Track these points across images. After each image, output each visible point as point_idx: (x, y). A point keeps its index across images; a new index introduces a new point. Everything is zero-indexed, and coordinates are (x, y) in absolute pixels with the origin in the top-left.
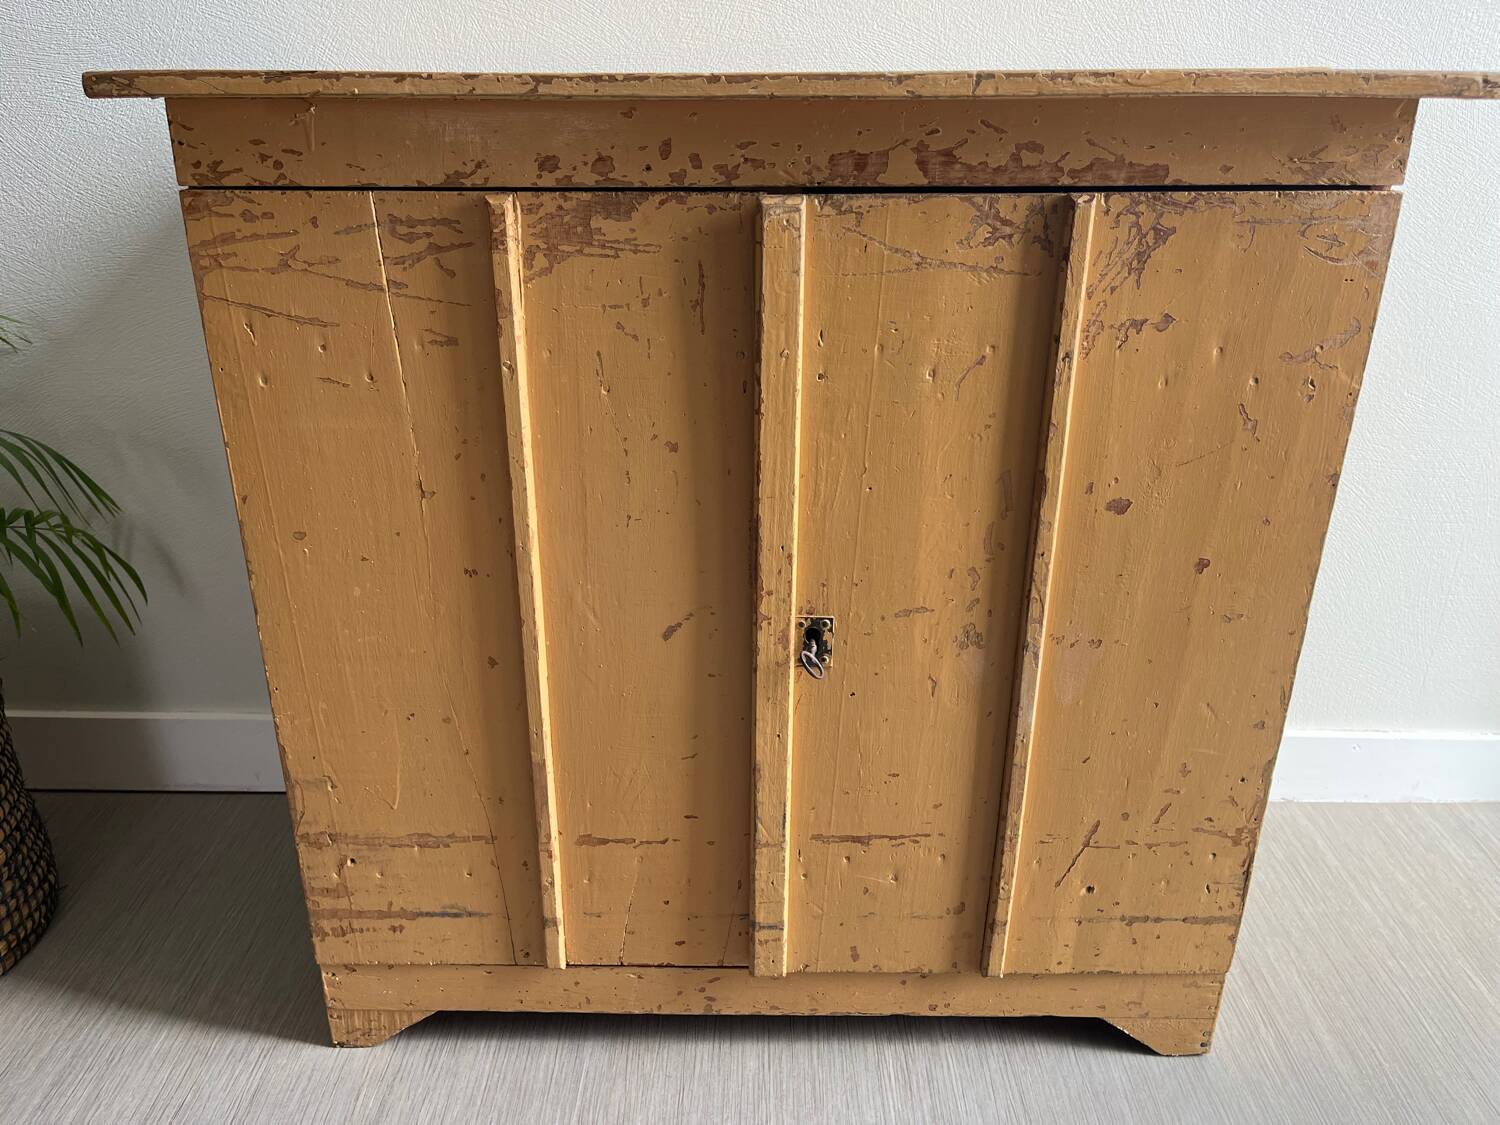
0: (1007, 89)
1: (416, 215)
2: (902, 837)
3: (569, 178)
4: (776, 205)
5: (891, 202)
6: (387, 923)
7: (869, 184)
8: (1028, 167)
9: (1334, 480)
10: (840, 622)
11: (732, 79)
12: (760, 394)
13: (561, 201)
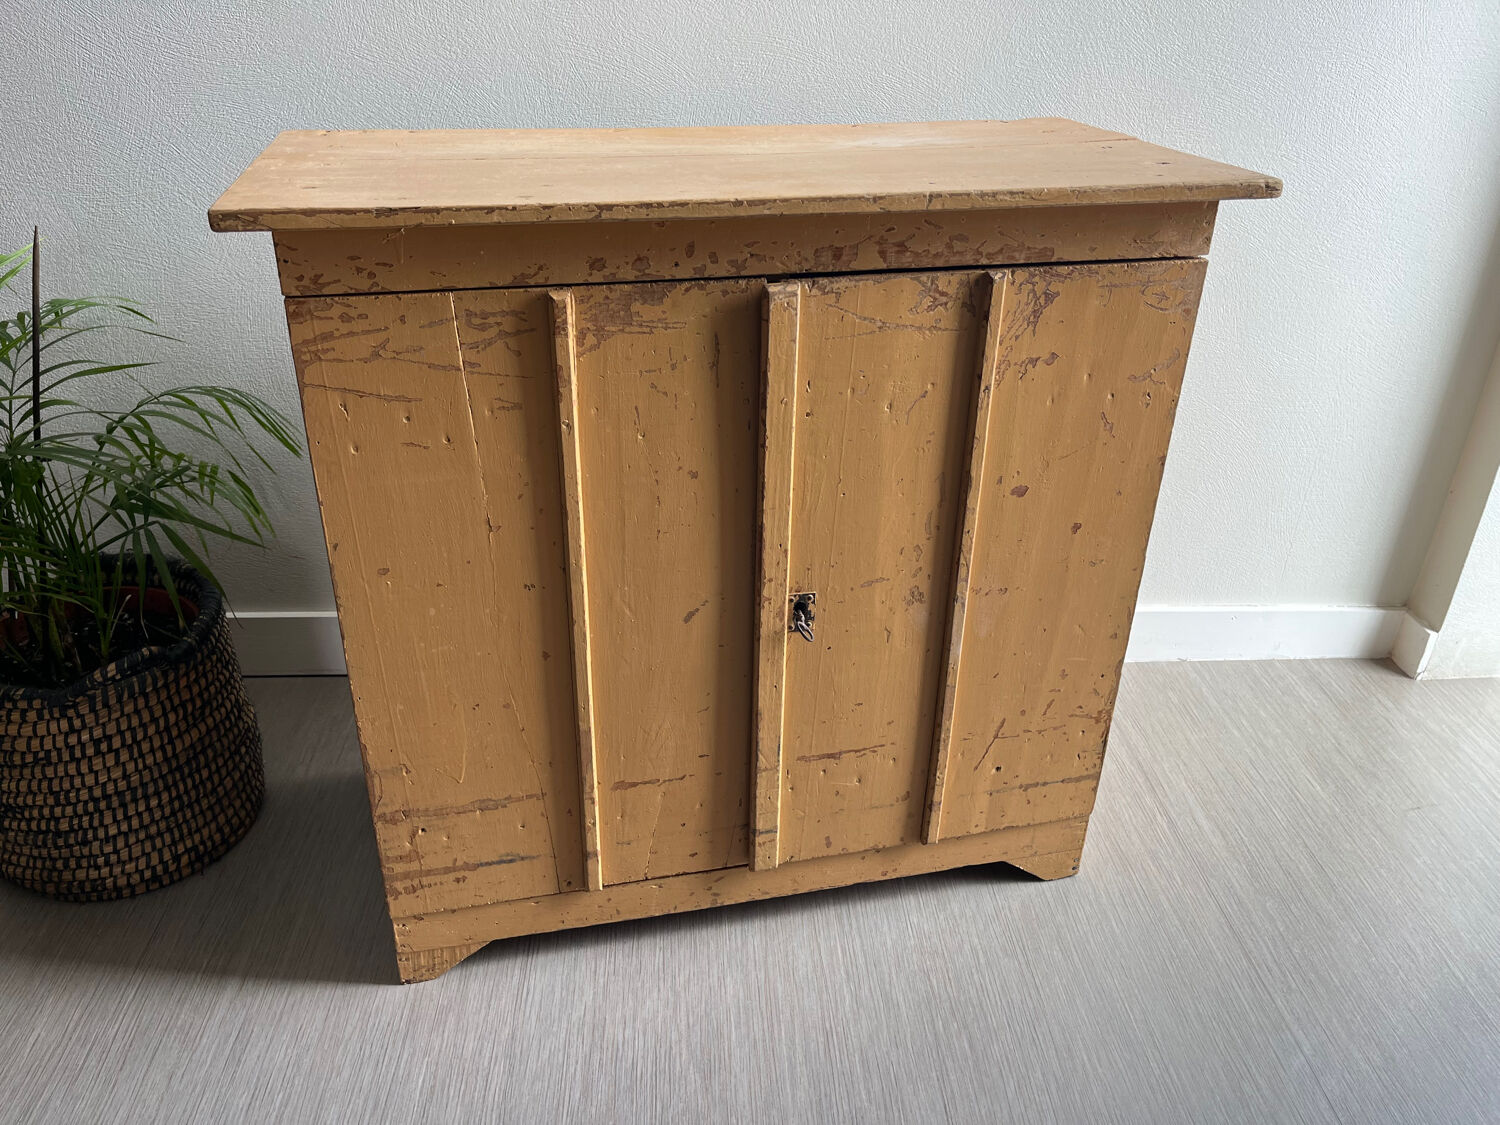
0: (950, 205)
1: (489, 309)
2: (865, 749)
3: (614, 275)
4: (780, 292)
5: (861, 283)
6: (452, 876)
7: (844, 270)
8: (957, 252)
9: (1163, 459)
10: (820, 595)
11: (752, 203)
12: (765, 432)
13: (607, 293)
